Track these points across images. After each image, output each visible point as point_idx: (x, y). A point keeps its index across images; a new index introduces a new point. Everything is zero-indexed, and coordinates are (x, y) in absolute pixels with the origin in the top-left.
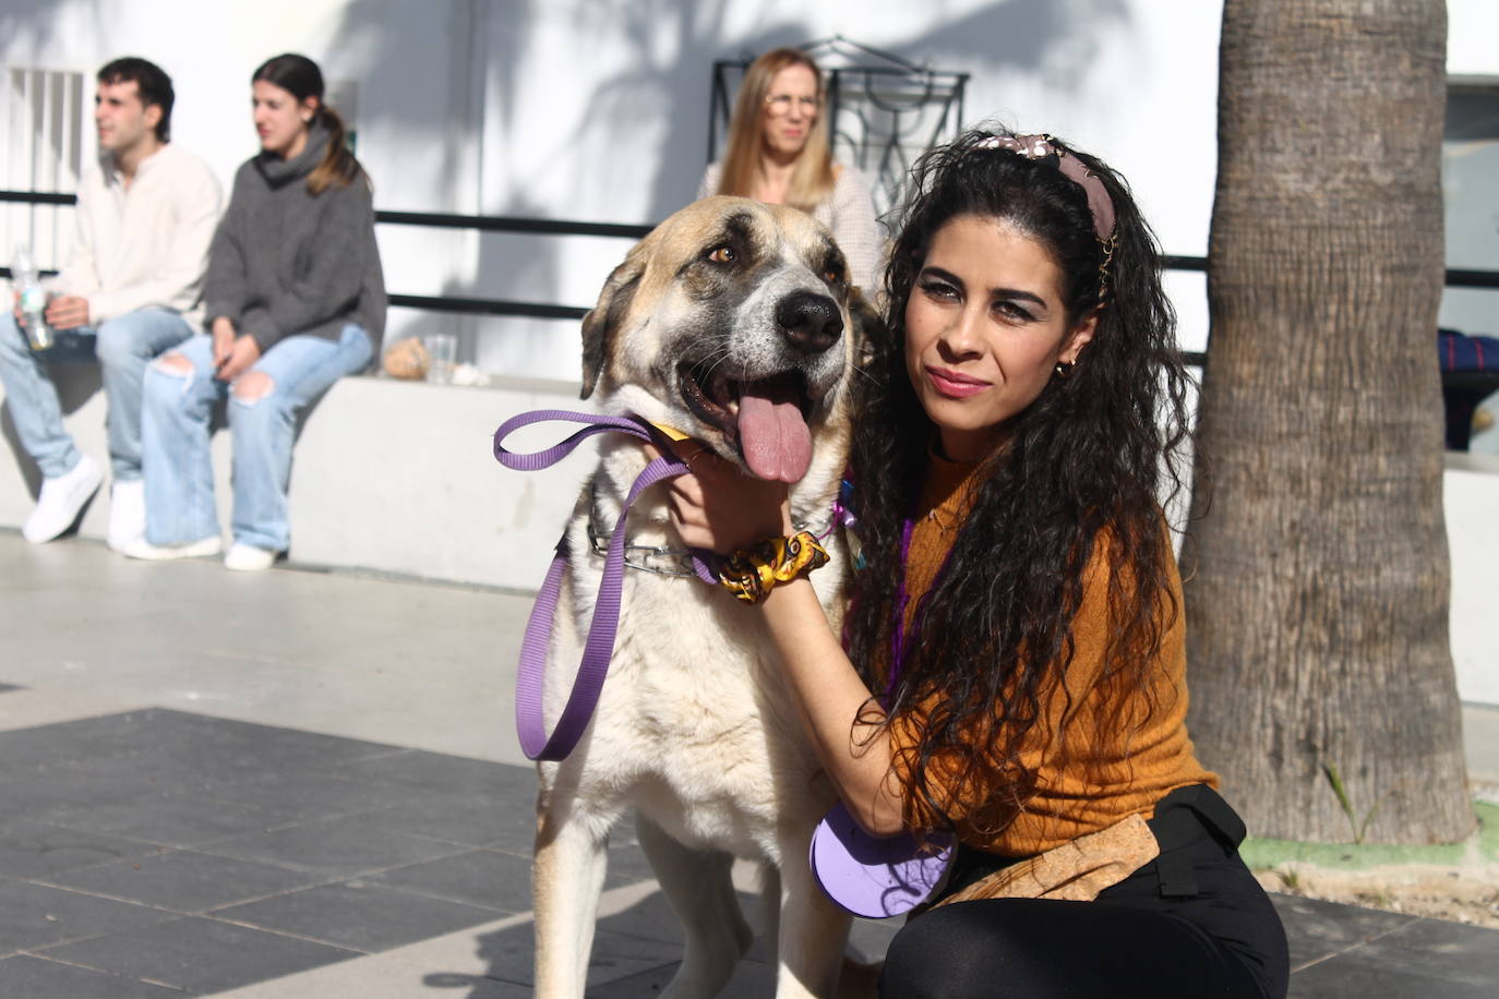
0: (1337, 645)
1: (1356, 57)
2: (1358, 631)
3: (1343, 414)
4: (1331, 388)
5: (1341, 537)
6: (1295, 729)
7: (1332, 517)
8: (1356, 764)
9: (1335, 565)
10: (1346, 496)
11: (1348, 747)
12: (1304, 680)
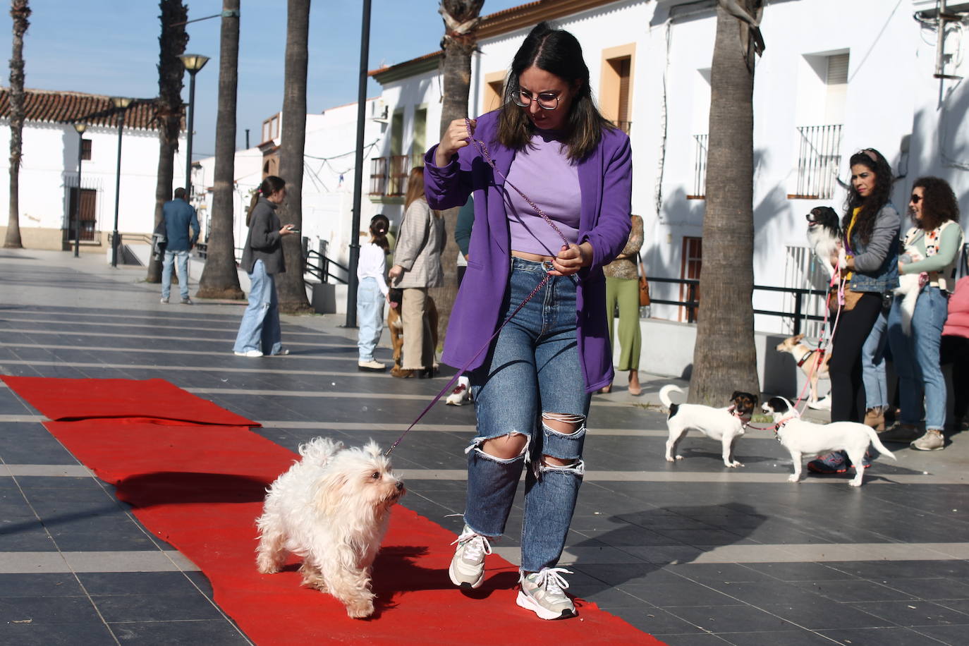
0: (711, 368)
1: (717, 236)
2: (715, 365)
3: (714, 315)
4: (711, 310)
5: (712, 343)
6: (701, 386)
7: (711, 339)
8: (712, 395)
9: (711, 349)
10: (714, 334)
11: (711, 390)
12: (704, 375)
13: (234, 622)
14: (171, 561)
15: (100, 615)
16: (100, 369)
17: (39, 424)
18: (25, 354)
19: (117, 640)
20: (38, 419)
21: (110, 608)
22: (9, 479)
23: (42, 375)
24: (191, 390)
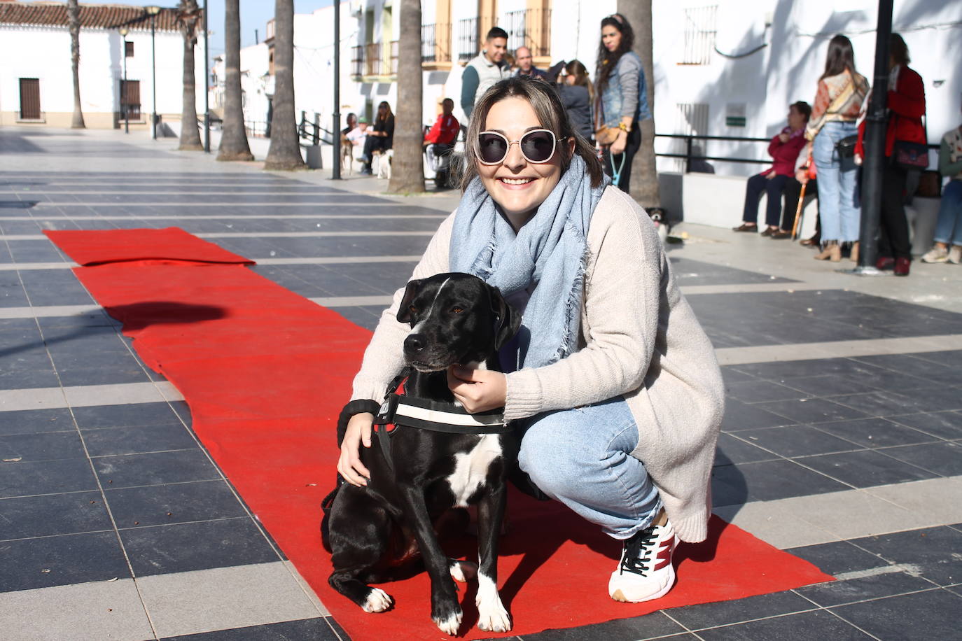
13: (207, 451)
14: (161, 392)
15: (85, 449)
16: (129, 222)
17: (69, 270)
18: (71, 211)
19: (95, 473)
20: (70, 265)
21: (95, 442)
22: (32, 320)
23: (81, 228)
24: (200, 235)
